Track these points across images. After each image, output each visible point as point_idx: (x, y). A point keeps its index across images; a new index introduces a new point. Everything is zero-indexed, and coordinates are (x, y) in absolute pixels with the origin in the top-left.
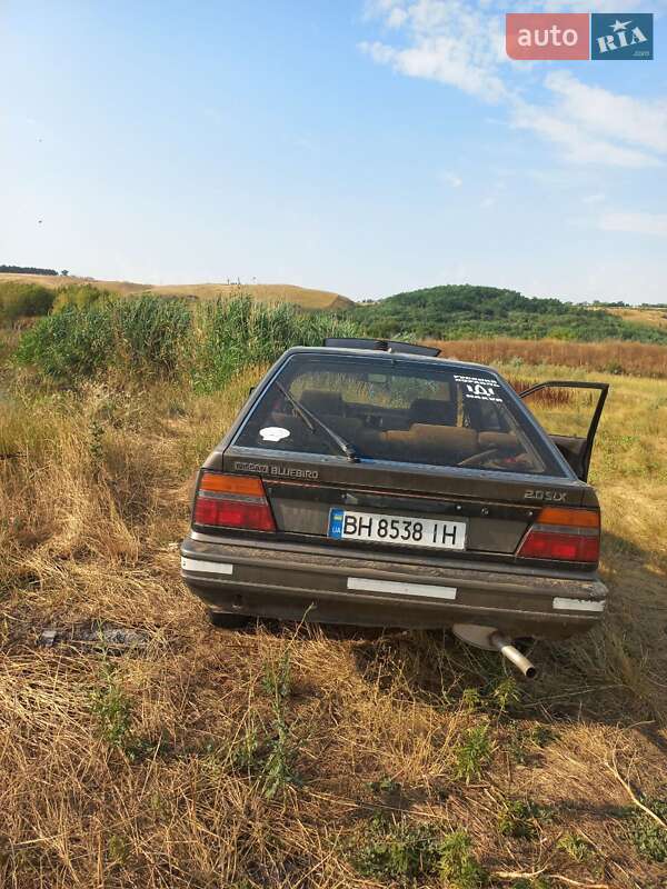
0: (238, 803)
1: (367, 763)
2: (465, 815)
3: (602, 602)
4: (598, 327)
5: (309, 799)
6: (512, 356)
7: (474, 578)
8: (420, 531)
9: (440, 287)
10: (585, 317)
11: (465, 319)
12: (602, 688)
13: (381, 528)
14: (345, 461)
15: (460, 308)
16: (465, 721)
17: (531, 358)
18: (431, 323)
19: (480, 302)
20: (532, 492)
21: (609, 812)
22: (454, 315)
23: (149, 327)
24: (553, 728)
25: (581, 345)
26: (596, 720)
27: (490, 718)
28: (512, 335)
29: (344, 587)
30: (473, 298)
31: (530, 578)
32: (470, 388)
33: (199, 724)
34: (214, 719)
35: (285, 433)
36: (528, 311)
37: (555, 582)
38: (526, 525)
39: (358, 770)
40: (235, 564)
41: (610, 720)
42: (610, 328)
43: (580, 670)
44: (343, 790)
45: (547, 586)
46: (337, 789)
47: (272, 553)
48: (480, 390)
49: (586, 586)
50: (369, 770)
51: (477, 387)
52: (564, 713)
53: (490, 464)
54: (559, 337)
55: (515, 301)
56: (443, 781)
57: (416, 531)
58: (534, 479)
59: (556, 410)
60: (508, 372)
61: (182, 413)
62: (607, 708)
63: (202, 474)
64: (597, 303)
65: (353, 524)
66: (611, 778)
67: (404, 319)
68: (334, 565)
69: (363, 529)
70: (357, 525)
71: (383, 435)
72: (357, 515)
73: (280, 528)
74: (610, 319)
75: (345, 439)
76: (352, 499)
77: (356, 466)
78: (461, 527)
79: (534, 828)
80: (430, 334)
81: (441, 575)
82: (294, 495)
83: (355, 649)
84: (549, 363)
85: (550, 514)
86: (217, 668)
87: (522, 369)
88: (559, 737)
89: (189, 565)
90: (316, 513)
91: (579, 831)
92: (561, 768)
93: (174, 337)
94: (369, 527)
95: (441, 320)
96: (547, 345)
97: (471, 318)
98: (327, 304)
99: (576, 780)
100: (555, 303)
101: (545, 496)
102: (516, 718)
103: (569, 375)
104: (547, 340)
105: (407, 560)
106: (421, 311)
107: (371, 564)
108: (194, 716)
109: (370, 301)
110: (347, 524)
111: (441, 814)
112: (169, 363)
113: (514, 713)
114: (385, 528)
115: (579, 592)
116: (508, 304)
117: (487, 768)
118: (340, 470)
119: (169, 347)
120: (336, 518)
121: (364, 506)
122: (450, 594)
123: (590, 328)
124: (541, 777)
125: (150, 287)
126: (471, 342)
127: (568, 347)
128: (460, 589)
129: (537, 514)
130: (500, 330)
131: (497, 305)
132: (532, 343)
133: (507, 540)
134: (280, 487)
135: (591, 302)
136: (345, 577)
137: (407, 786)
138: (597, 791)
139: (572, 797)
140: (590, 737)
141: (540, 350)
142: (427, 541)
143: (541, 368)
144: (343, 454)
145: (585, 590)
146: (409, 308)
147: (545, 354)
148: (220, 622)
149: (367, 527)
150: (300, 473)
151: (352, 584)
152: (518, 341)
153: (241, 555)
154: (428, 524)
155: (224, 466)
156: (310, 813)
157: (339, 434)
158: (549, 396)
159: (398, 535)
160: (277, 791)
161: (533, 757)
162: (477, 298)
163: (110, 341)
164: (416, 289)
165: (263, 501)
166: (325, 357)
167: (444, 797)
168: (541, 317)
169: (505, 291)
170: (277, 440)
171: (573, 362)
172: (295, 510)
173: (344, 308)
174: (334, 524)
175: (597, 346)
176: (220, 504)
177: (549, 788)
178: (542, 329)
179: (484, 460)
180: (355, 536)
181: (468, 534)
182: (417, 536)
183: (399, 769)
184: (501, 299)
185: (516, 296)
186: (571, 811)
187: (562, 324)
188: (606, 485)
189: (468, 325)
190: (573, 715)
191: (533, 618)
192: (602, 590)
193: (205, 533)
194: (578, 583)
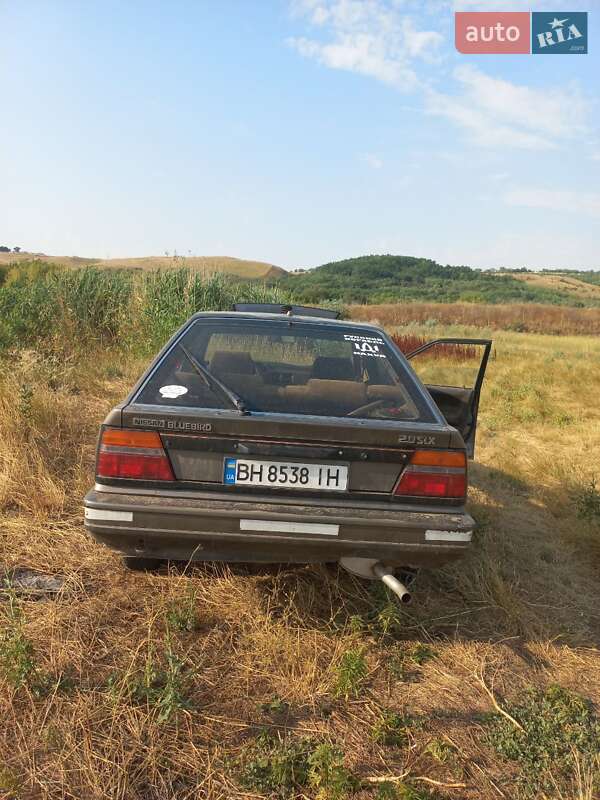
0: (135, 731)
1: (262, 686)
2: (344, 728)
3: (469, 533)
4: (505, 290)
5: (204, 722)
6: (427, 317)
7: (355, 515)
8: (306, 475)
9: (364, 257)
10: (493, 282)
11: (387, 286)
12: (480, 609)
13: (271, 474)
14: (236, 414)
15: (382, 276)
16: (350, 645)
17: (445, 319)
18: (357, 289)
19: (400, 270)
20: (405, 437)
21: (475, 717)
22: (377, 281)
23: (92, 297)
24: (431, 646)
25: (488, 306)
26: (470, 637)
27: (376, 640)
28: (428, 299)
29: (237, 529)
30: (394, 267)
31: (405, 514)
32: (357, 346)
33: (106, 660)
34: (120, 654)
35: (183, 390)
36: (443, 277)
37: (428, 516)
38: (400, 467)
39: (252, 693)
40: (135, 512)
41: (483, 638)
42: (514, 291)
43: (461, 594)
44: (237, 712)
45: (420, 520)
46: (230, 711)
47: (170, 500)
48: (366, 347)
49: (455, 519)
50: (262, 693)
51: (364, 346)
52: (443, 634)
53: (377, 413)
54: (469, 300)
55: (430, 269)
56: (327, 699)
57: (302, 475)
58: (408, 425)
59: (465, 365)
60: (424, 332)
61: (120, 375)
62: (482, 627)
63: (103, 430)
64: (503, 270)
65: (246, 471)
66: (478, 688)
67: (331, 287)
68: (227, 509)
69: (254, 476)
70: (249, 471)
71: (281, 390)
72: (249, 463)
73: (178, 477)
74: (515, 283)
75: (236, 394)
76: (245, 449)
77: (248, 418)
78: (344, 471)
79: (406, 736)
80: (356, 299)
81: (326, 514)
82: (190, 447)
83: (260, 584)
84: (460, 323)
85: (422, 456)
86: (130, 608)
87: (437, 328)
88: (436, 655)
89: (91, 514)
90: (211, 462)
91: (446, 737)
92: (436, 682)
93: (116, 305)
94: (260, 473)
95: (365, 287)
96: (459, 306)
97: (392, 284)
98: (262, 274)
99: (447, 691)
100: (466, 270)
101: (417, 440)
102: (399, 640)
103: (478, 333)
104: (459, 303)
105: (296, 502)
106: (348, 279)
107: (263, 506)
108: (101, 653)
109: (301, 270)
110: (239, 471)
111: (324, 729)
112: (112, 330)
113: (397, 635)
114: (274, 474)
115: (448, 525)
116: (425, 272)
117: (370, 686)
118: (231, 422)
119: (112, 315)
120: (230, 466)
121: (253, 455)
122: (333, 530)
123: (497, 291)
124: (418, 691)
125: (98, 261)
126: (391, 306)
127: (477, 308)
128: (342, 526)
129: (410, 456)
130: (417, 295)
131: (415, 272)
132: (446, 306)
133: (385, 480)
134: (177, 438)
135: (498, 269)
136: (238, 519)
137: (294, 706)
138: (465, 701)
139: (442, 707)
140: (464, 654)
141: (452, 311)
142: (313, 484)
143: (453, 327)
144: (235, 408)
145: (454, 522)
146: (336, 276)
147: (456, 315)
148: (135, 565)
149: (259, 473)
150: (195, 426)
151: (244, 525)
152: (433, 304)
153: (142, 503)
154: (314, 469)
155: (123, 422)
156: (202, 734)
157: (232, 390)
158: (459, 352)
159: (287, 480)
160: (169, 716)
161: (412, 673)
162: (397, 267)
163: (56, 311)
164: (343, 259)
165: (162, 453)
166: (244, 321)
167: (327, 713)
168: (454, 283)
169: (421, 260)
170: (174, 396)
171: (480, 322)
172: (192, 461)
173: (278, 277)
174: (227, 471)
175: (503, 307)
176: (121, 457)
177: (423, 700)
178: (453, 293)
179: (372, 410)
180: (248, 482)
181: (350, 477)
182: (304, 479)
183: (288, 690)
184: (419, 267)
185: (432, 264)
186: (441, 719)
187: (472, 289)
188: (503, 429)
189: (390, 291)
190: (450, 634)
191: (408, 549)
192: (468, 522)
193: (107, 484)
194: (448, 516)
